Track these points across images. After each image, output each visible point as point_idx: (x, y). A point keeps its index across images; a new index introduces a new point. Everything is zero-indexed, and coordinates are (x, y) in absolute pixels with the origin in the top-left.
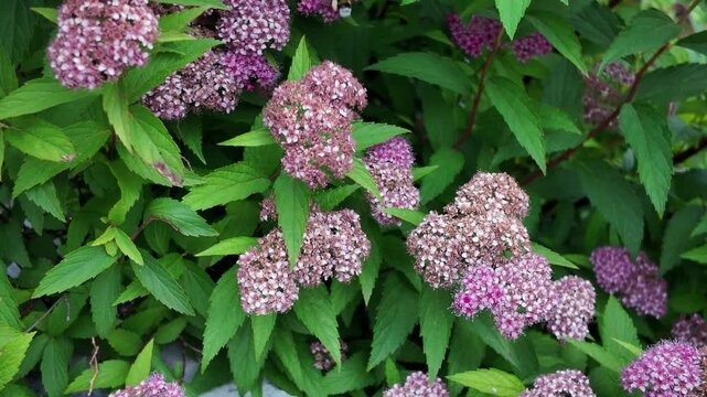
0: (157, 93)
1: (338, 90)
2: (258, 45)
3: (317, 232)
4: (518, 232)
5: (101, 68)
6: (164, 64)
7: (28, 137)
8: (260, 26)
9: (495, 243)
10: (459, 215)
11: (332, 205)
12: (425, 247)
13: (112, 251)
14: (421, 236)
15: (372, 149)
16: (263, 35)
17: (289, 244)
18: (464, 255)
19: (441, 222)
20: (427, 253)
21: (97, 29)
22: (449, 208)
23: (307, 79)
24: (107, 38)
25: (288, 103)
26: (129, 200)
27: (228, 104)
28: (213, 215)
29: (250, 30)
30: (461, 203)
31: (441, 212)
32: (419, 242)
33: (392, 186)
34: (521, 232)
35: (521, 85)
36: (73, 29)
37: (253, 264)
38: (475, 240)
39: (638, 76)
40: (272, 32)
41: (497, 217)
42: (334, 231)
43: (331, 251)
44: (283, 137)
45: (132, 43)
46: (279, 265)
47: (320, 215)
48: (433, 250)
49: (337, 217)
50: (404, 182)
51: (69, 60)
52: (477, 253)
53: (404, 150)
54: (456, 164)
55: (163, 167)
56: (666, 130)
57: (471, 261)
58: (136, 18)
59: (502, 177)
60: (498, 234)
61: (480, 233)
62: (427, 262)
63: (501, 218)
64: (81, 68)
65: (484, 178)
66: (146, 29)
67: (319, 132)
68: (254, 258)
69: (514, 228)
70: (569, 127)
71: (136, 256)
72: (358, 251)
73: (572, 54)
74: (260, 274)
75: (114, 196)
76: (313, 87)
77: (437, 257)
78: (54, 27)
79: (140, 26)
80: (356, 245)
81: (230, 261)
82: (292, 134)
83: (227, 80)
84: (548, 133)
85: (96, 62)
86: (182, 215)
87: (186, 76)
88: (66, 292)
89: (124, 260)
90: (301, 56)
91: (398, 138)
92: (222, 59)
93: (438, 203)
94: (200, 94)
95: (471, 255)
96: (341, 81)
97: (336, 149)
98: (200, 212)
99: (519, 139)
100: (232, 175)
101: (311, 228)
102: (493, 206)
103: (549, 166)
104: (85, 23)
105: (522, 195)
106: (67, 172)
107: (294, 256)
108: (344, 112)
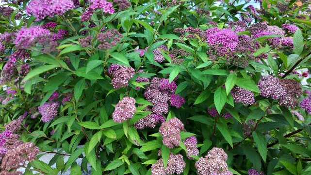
0: (138, 123)
1: (177, 124)
2: (161, 113)
3: (172, 160)
4: (224, 165)
5: (122, 118)
6: (139, 117)
7: (107, 133)
8: (162, 108)
9: (218, 167)
10: (209, 159)
11: (176, 153)
12: (200, 167)
13: (123, 161)
14: (198, 163)
15: (187, 139)
16: (162, 110)
17: (164, 163)
18: (210, 170)
19: (204, 160)
20: (200, 168)
21: (123, 110)
22: (206, 156)
23: (170, 121)
24: (125, 112)
25: (165, 127)
26: (128, 148)
27: (153, 126)
28: (147, 153)
29: (159, 109)
30: (209, 155)
31: (204, 157)
32: (198, 165)
33: (191, 149)
34: (225, 165)
35: (226, 125)
36: (118, 109)
37: (155, 167)
38: (213, 166)
39: (256, 124)
40: (164, 110)
41: (219, 160)
42: (176, 160)
43: (175, 165)
44: (163, 135)
45: (130, 113)
46: (161, 168)
47: (173, 155)
48: (202, 168)
49: (177, 156)
50: (194, 148)
51: (116, 116)
52: (213, 170)
53: (195, 139)
54: (210, 144)
55: (135, 141)
56: (265, 139)
57: (211, 172)
58: (131, 107)
59: (220, 149)
60: (219, 165)
61: (214, 164)
62: (200, 171)
63: (220, 160)
64: (118, 118)
65: (215, 149)
66: (133, 110)
67: (171, 134)
68: (156, 166)
69: (223, 163)
70: (239, 136)
71: (128, 163)
72: (182, 166)
73: (238, 118)
74: (157, 170)
75: (125, 147)
76: (171, 123)
77: (203, 170)
78: (114, 109)
79: (132, 109)
80: (182, 164)
81: (150, 166)
82: (165, 134)
83: (153, 120)
84: (233, 137)
85: (122, 117)
86: (140, 153)
87: (145, 119)
88: (112, 170)
89: (126, 164)
90: (169, 115)
91: (193, 137)
92: (153, 115)
93: (204, 155)
94: (147, 124)
95: (212, 170)
96: (178, 122)
97: (175, 139)
98: (144, 152)
99: (226, 139)
100: (152, 143)
101: (170, 159)
102: (217, 157)
103: (234, 146)
104: (120, 108)
105: (225, 154)
106: (115, 141)
107: (165, 166)
108: (178, 129)
